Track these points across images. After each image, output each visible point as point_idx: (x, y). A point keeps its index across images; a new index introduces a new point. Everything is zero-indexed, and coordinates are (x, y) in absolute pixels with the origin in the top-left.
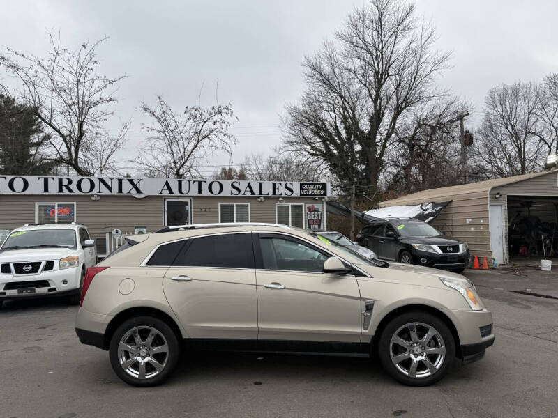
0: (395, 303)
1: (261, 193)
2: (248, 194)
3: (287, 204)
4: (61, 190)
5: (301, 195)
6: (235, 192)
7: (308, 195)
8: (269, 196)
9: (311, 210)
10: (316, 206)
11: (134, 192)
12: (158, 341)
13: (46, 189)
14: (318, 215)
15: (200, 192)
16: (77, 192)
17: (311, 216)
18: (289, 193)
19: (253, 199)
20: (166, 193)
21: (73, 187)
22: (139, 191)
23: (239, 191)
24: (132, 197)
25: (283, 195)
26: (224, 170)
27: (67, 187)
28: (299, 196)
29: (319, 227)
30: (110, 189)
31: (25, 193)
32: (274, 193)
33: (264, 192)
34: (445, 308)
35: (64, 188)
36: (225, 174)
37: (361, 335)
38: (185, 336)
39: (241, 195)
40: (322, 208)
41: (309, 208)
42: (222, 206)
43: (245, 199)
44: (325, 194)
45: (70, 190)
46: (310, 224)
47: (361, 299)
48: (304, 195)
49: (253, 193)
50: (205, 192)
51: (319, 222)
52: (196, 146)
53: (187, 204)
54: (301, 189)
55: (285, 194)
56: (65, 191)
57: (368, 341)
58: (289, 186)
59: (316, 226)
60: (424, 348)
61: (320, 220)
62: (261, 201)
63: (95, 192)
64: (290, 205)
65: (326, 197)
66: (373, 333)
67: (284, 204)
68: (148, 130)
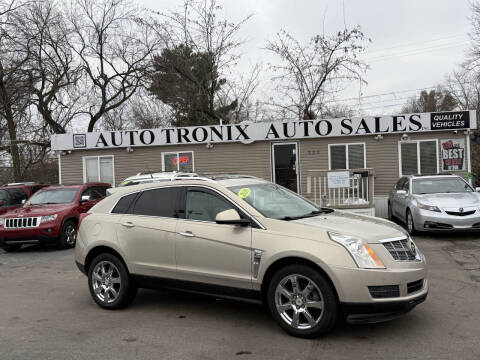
0: (279, 254)
1: (377, 129)
2: (362, 132)
3: (413, 141)
4: (180, 140)
5: (432, 128)
6: (347, 131)
7: (443, 128)
8: (389, 132)
9: (447, 147)
10: (455, 142)
11: (242, 138)
12: (115, 275)
13: (168, 141)
14: (458, 153)
15: (306, 133)
16: (193, 141)
17: (447, 155)
18: (415, 127)
19: (369, 137)
20: (272, 137)
21: (190, 136)
22: (246, 137)
23: (350, 129)
24: (240, 143)
25: (408, 130)
26: (424, 93)
27: (185, 137)
28: (429, 130)
29: (460, 167)
30: (221, 136)
31: (153, 144)
32: (395, 129)
33: (382, 128)
34: (323, 262)
35: (182, 139)
36: (426, 99)
37: (252, 283)
38: (131, 272)
39: (353, 134)
40: (465, 144)
41: (445, 145)
42: (332, 148)
43: (358, 138)
44: (467, 125)
45: (188, 140)
46: (447, 164)
47: (252, 249)
48: (436, 128)
49: (367, 130)
50: (312, 133)
51: (460, 162)
52: (324, 80)
53: (293, 147)
54: (433, 121)
55: (411, 129)
56: (184, 141)
57: (258, 289)
58: (415, 118)
59: (457, 167)
60: (304, 300)
61: (462, 160)
62: (379, 140)
63: (208, 140)
64: (418, 142)
65: (468, 129)
66: (260, 282)
67: (409, 141)
68: (275, 68)
